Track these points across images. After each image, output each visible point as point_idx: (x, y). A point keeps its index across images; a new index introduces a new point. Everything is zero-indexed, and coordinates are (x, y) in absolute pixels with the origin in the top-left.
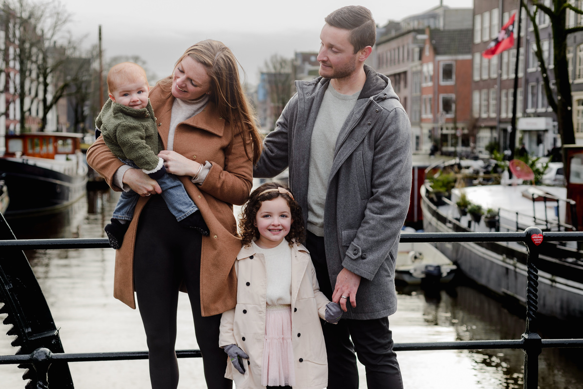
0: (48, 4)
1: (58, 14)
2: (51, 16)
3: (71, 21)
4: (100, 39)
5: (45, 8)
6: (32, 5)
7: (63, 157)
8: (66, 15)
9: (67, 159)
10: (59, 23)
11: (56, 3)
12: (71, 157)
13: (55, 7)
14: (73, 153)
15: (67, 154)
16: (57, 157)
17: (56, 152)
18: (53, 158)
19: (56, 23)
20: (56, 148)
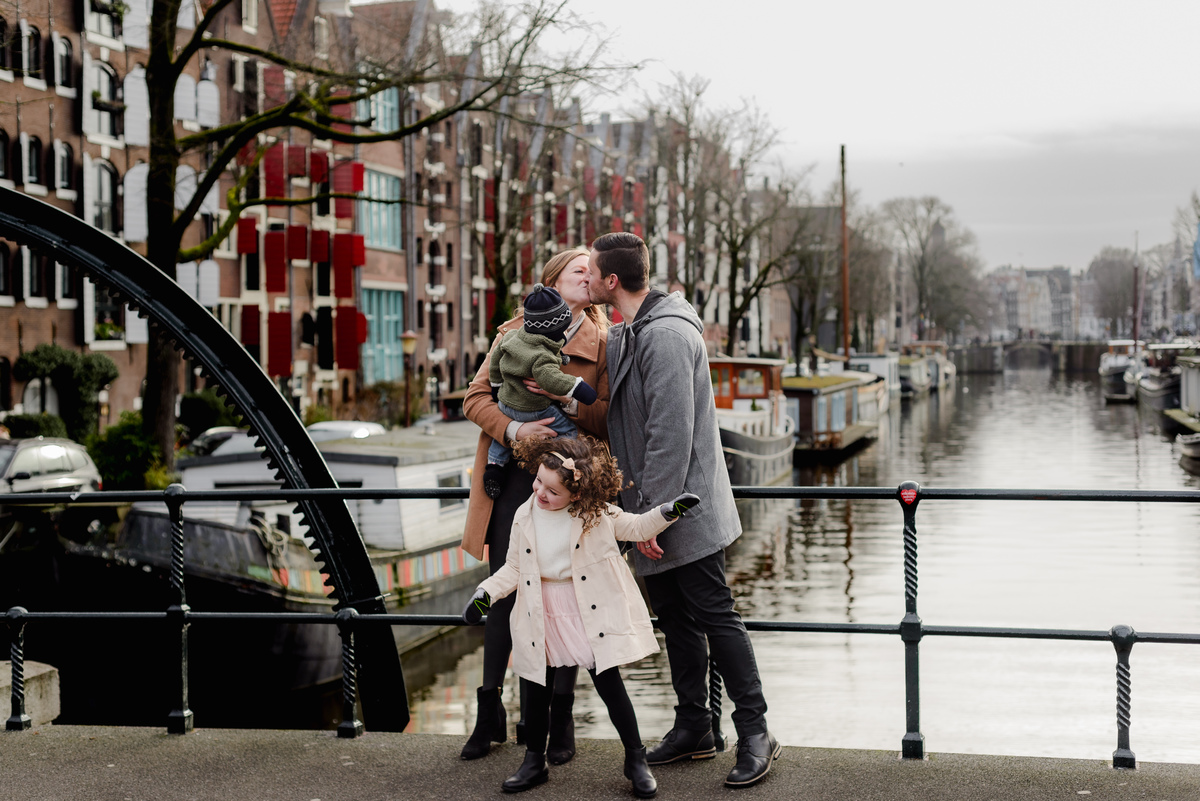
0: (736, 113)
1: (754, 131)
2: (742, 135)
3: (778, 142)
4: (843, 172)
5: (732, 121)
6: (708, 117)
7: (749, 403)
8: (769, 131)
9: (754, 408)
10: (758, 147)
11: (752, 111)
12: (758, 403)
13: (749, 119)
14: (766, 396)
15: (754, 398)
16: (737, 403)
17: (736, 395)
18: (730, 407)
19: (751, 148)
20: (734, 387)
